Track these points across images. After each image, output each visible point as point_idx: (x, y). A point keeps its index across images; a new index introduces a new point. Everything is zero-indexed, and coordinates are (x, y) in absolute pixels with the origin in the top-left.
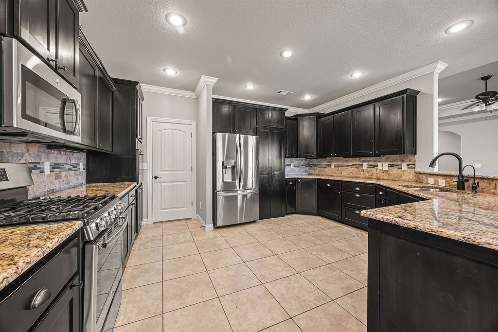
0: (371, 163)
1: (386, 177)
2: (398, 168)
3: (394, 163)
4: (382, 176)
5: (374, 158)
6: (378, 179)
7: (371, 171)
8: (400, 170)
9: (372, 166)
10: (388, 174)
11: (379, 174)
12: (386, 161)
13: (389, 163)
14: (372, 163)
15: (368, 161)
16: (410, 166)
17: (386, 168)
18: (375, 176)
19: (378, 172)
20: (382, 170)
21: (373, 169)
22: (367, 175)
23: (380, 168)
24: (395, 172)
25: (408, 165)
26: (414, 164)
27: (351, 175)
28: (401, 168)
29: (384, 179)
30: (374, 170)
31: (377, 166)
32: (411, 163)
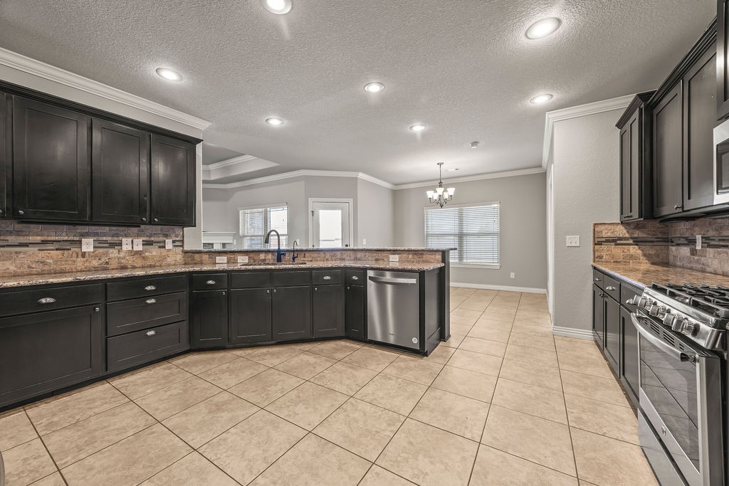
0: (104, 238)
1: (139, 263)
2: (160, 247)
3: (152, 239)
4: (130, 261)
5: (114, 228)
6: (124, 268)
7: (107, 254)
8: (162, 250)
9: (107, 245)
10: (143, 258)
11: (124, 258)
12: (138, 236)
13: (145, 239)
14: (109, 239)
15: (96, 234)
16: (177, 244)
17: (139, 246)
18: (114, 264)
19: (122, 255)
20: (131, 251)
21: (111, 250)
22: (95, 263)
23: (126, 246)
24: (154, 253)
25: (174, 242)
26: (183, 241)
27: (39, 268)
28: (164, 247)
29: (134, 267)
30: (113, 253)
31: (120, 244)
32: (178, 239)
